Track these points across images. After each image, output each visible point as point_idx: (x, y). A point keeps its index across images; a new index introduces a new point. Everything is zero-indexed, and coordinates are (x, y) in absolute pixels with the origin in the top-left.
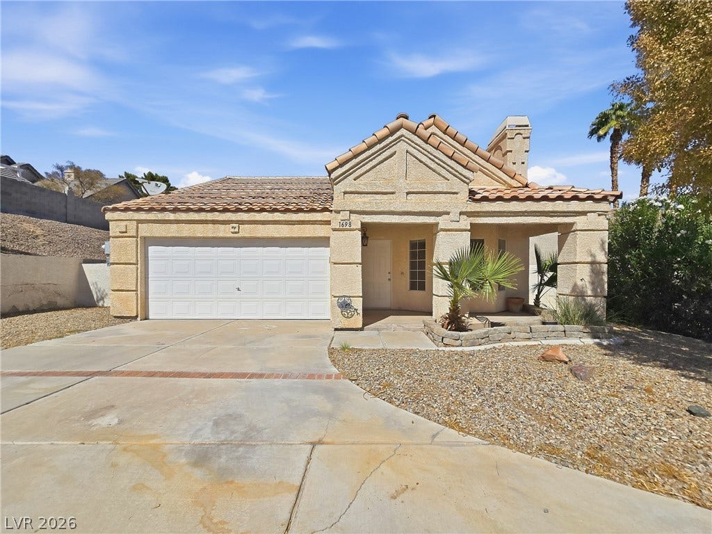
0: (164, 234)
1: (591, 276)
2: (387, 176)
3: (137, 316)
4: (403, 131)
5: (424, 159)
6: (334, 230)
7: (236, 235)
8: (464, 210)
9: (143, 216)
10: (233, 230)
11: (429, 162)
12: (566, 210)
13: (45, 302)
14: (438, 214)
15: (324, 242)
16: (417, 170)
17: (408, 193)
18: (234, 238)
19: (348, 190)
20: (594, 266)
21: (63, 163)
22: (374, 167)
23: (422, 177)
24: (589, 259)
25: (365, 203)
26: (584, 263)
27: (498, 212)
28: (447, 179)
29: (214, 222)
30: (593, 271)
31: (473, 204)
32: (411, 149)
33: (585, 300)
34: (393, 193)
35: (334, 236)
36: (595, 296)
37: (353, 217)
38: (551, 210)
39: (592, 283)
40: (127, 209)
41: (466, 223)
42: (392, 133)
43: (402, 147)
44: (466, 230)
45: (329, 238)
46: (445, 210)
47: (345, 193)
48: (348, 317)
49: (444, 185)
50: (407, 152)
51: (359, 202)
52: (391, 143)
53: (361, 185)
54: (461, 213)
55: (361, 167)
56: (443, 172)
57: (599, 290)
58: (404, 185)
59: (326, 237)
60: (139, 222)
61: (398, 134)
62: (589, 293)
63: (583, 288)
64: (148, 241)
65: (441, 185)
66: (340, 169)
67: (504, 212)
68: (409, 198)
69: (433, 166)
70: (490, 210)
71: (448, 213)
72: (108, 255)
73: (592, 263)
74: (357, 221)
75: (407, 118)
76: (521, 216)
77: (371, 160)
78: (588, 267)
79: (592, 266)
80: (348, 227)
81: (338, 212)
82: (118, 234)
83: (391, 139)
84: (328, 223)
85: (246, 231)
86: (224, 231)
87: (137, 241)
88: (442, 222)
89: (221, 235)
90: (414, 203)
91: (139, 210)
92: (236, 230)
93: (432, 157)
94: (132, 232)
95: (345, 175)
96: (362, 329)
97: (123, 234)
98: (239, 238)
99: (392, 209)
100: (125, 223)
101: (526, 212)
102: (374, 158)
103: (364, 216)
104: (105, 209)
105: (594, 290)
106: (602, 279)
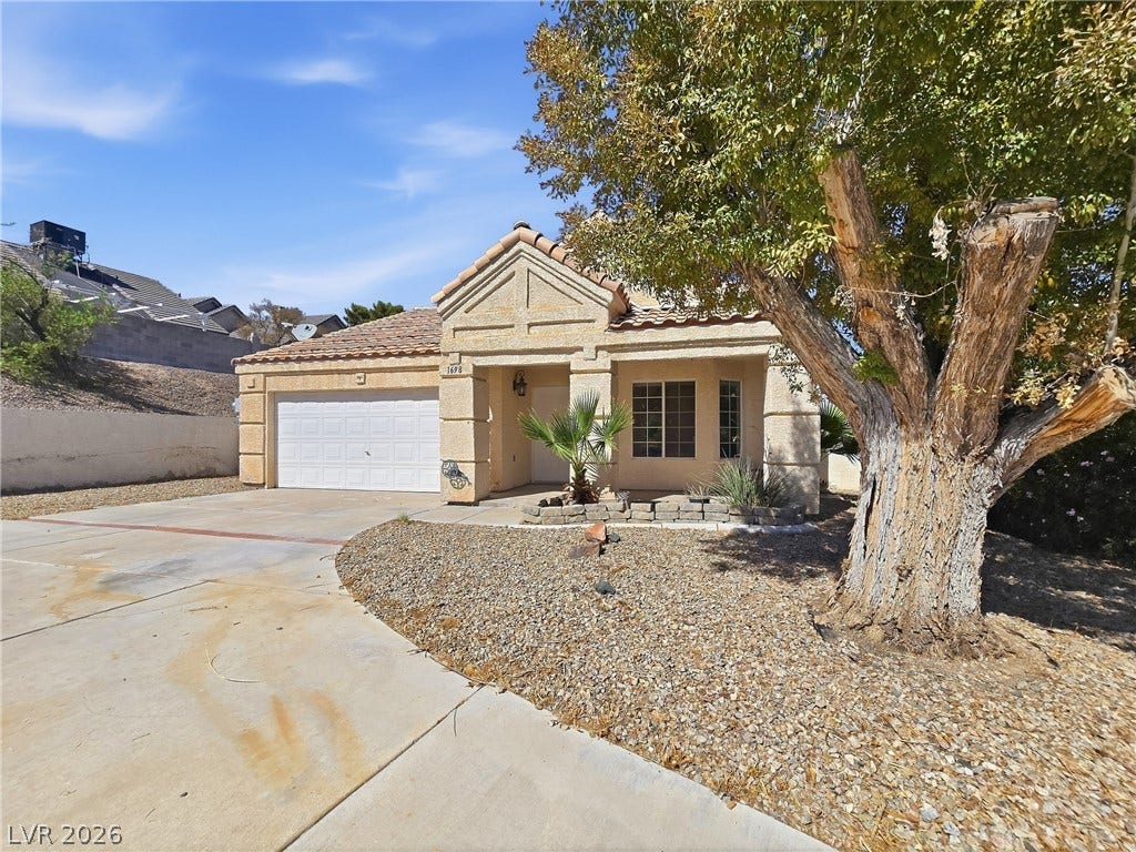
0: (290, 388)
1: (793, 434)
2: (504, 304)
3: (264, 484)
4: (521, 245)
5: (549, 278)
6: (444, 377)
7: (362, 387)
8: (601, 344)
9: (270, 368)
10: (358, 381)
11: (555, 282)
12: (749, 336)
13: (203, 468)
14: (570, 351)
15: (431, 393)
16: (541, 294)
17: (530, 326)
18: (361, 390)
19: (458, 326)
20: (798, 418)
21: (259, 303)
22: (490, 293)
23: (547, 302)
24: (790, 408)
25: (476, 341)
26: (781, 414)
27: (649, 344)
28: (579, 302)
29: (339, 372)
30: (795, 426)
31: (613, 334)
32: (532, 267)
33: (784, 470)
34: (512, 326)
35: (444, 386)
36: (802, 465)
37: (465, 359)
38: (726, 336)
39: (796, 444)
40: (253, 361)
41: (605, 361)
42: (507, 249)
43: (522, 265)
44: (605, 371)
45: (438, 387)
46: (576, 344)
47: (455, 330)
48: (458, 488)
49: (576, 311)
50: (529, 271)
51: (470, 341)
52: (507, 261)
53: (473, 319)
54: (598, 349)
55: (473, 296)
56: (575, 294)
57: (806, 455)
58: (524, 316)
59: (434, 387)
60: (267, 374)
61: (516, 248)
62: (791, 458)
63: (780, 451)
64: (277, 397)
65: (572, 312)
66: (446, 301)
67: (658, 343)
68: (532, 331)
69: (561, 286)
70: (637, 342)
71: (581, 349)
72: (238, 414)
73: (796, 414)
74: (468, 364)
75: (527, 227)
76: (684, 347)
77: (484, 287)
78: (788, 420)
79: (794, 419)
80: (457, 373)
81: (447, 354)
82: (247, 390)
83: (506, 256)
84: (435, 368)
85: (374, 381)
86: (350, 383)
87: (264, 397)
88: (575, 361)
89: (346, 387)
90: (538, 339)
91: (265, 361)
92: (362, 380)
93: (559, 276)
94: (260, 387)
95: (454, 307)
96: (475, 504)
97: (252, 390)
98: (364, 390)
99: (510, 348)
100: (253, 377)
101: (688, 342)
102: (488, 283)
103: (477, 358)
104: (234, 362)
105: (799, 454)
106: (813, 439)
